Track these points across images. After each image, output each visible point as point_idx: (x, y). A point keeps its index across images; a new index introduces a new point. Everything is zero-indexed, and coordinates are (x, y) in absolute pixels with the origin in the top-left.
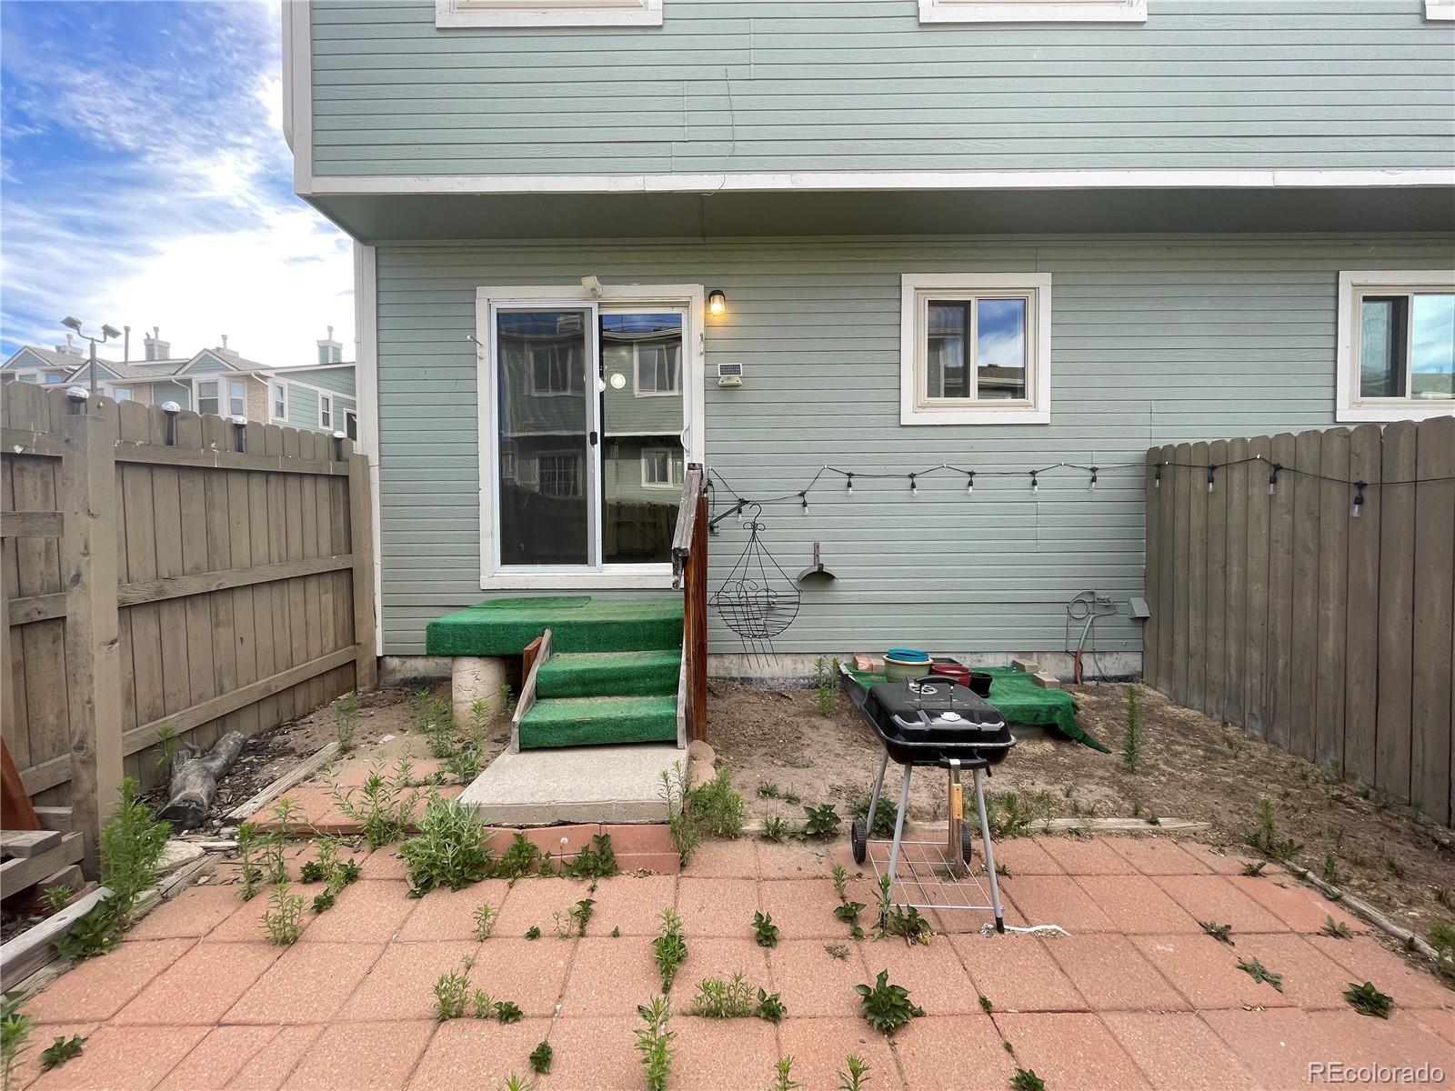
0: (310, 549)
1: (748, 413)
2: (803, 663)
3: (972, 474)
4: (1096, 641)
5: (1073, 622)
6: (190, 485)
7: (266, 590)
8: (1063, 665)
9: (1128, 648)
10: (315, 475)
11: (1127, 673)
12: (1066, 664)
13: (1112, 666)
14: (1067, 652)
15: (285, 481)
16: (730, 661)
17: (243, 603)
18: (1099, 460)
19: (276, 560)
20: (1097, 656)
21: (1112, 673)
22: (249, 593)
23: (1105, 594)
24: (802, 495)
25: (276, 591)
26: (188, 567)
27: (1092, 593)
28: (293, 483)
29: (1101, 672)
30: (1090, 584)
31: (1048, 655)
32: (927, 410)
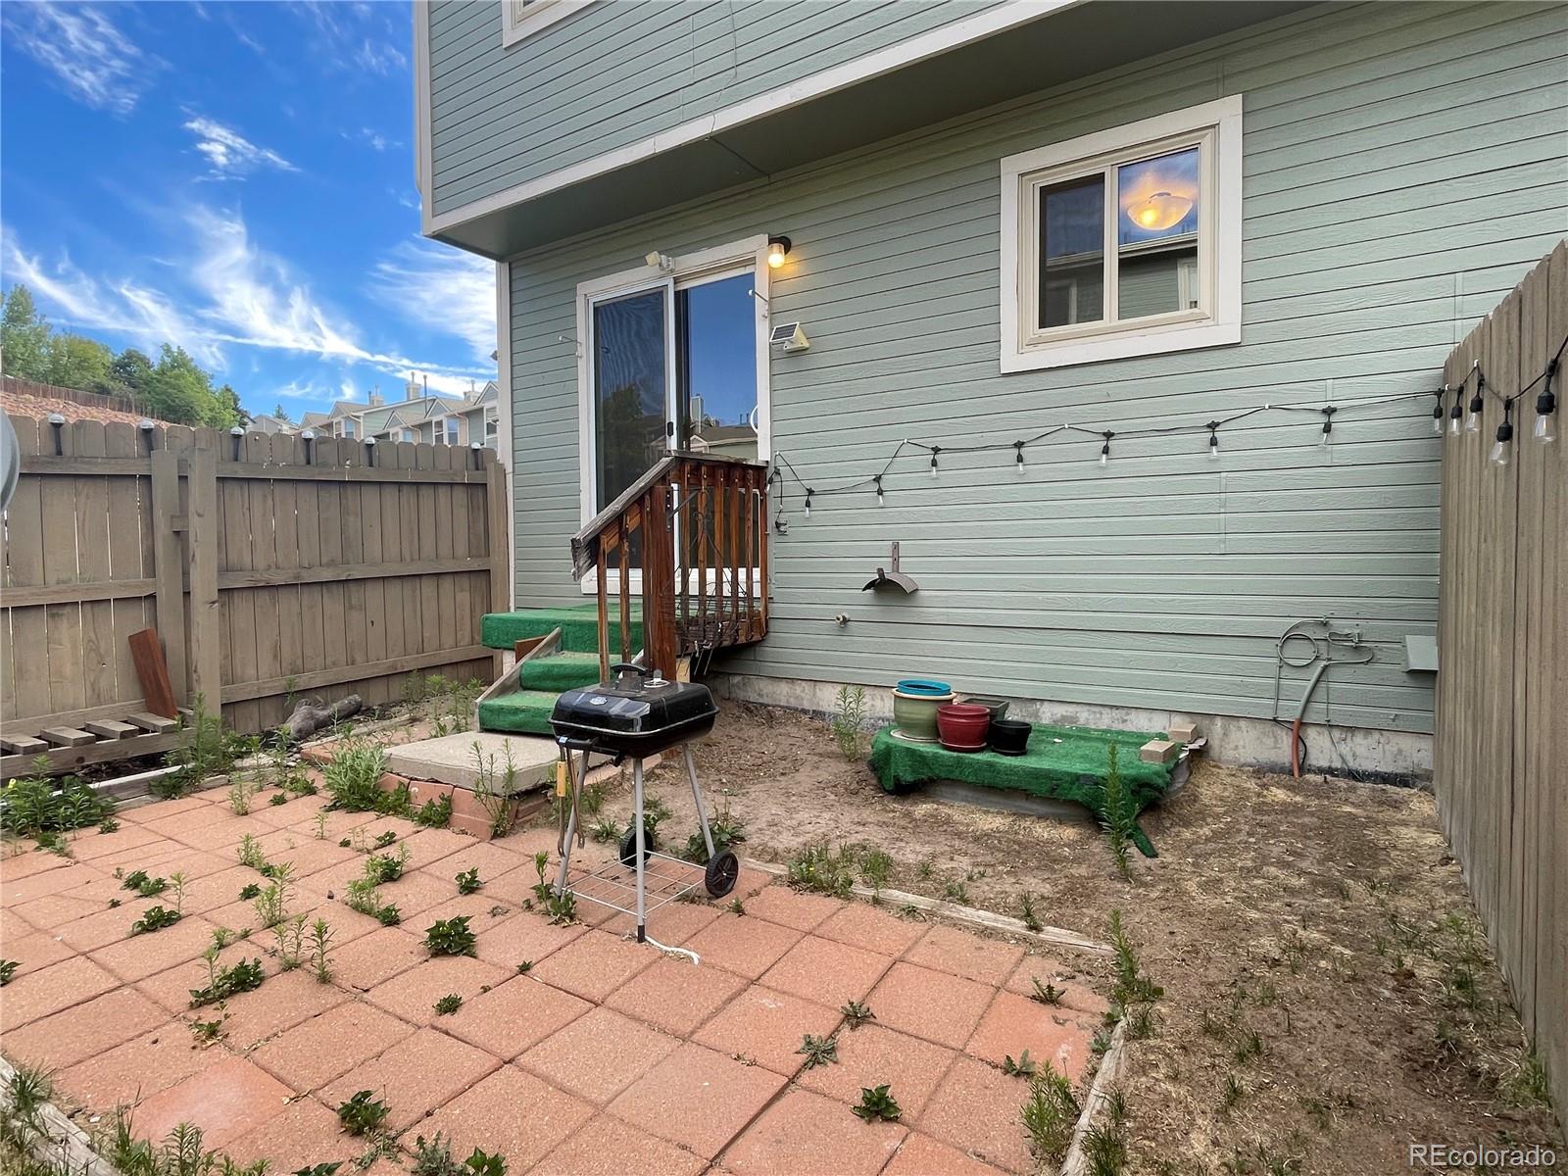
0: (445, 549)
1: (817, 381)
2: (882, 699)
3: (1109, 435)
4: (1332, 707)
5: (1285, 672)
6: (327, 495)
7: (398, 583)
8: (1270, 742)
9: (1401, 725)
10: (452, 485)
11: (1400, 771)
12: (1276, 741)
13: (1368, 753)
14: (1275, 720)
15: (417, 490)
16: (801, 689)
17: (374, 595)
18: (1336, 393)
19: (408, 559)
20: (1336, 734)
21: (1369, 766)
22: (380, 585)
23: (1351, 627)
24: (878, 479)
25: (408, 585)
26: (324, 560)
27: (1325, 624)
28: (426, 492)
29: (1344, 761)
30: (1320, 608)
31: (1243, 723)
32: (1040, 346)
